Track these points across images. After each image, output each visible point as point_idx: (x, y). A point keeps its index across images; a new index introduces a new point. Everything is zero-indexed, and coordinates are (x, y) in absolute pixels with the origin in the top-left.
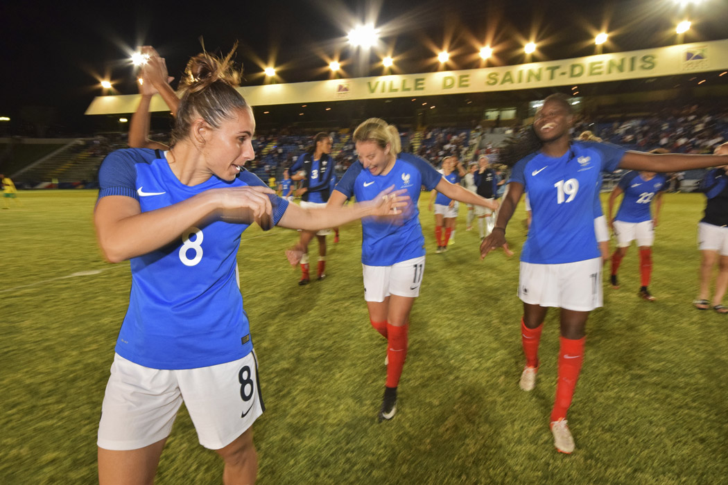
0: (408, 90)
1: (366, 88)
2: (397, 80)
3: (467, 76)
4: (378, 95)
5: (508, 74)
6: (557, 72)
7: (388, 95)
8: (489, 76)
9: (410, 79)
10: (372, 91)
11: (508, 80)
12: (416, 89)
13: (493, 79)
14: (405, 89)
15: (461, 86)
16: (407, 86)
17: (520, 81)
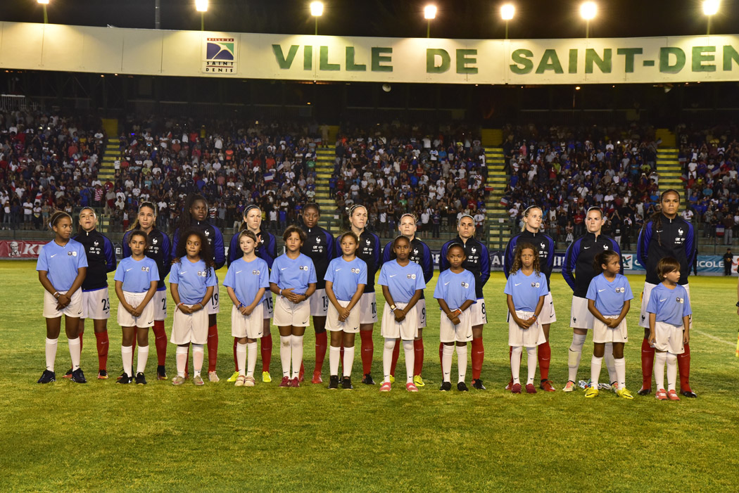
0: (363, 68)
1: (272, 57)
2: (335, 46)
3: (474, 52)
4: (296, 72)
5: (551, 53)
6: (638, 60)
7: (316, 75)
8: (515, 56)
9: (363, 48)
10: (285, 64)
11: (550, 67)
12: (376, 67)
13: (521, 62)
14: (351, 66)
15: (461, 69)
16: (358, 60)
17: (573, 69)
